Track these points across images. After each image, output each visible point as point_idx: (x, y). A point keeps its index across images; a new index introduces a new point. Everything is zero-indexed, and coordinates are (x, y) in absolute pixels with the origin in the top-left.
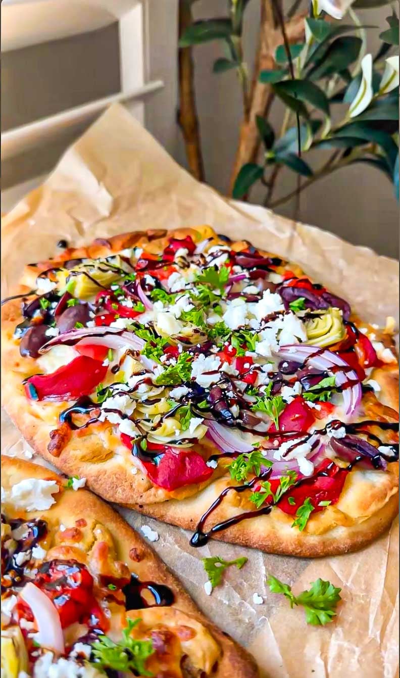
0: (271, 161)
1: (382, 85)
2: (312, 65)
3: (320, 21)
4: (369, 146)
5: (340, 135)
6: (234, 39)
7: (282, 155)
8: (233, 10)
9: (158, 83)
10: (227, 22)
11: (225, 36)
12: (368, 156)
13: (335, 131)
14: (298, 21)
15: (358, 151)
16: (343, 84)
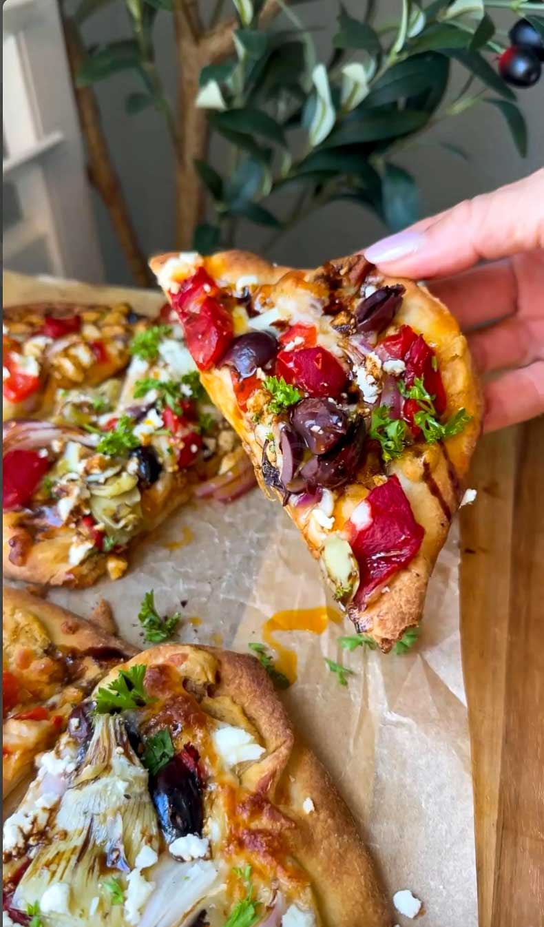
0: (224, 215)
1: (344, 99)
2: (252, 85)
3: (254, 33)
4: (343, 178)
5: (306, 169)
6: (147, 66)
7: (237, 205)
8: (139, 29)
9: (56, 137)
10: (132, 44)
11: (135, 63)
12: (345, 190)
13: (297, 166)
14: (222, 33)
15: (331, 186)
16: (296, 103)
